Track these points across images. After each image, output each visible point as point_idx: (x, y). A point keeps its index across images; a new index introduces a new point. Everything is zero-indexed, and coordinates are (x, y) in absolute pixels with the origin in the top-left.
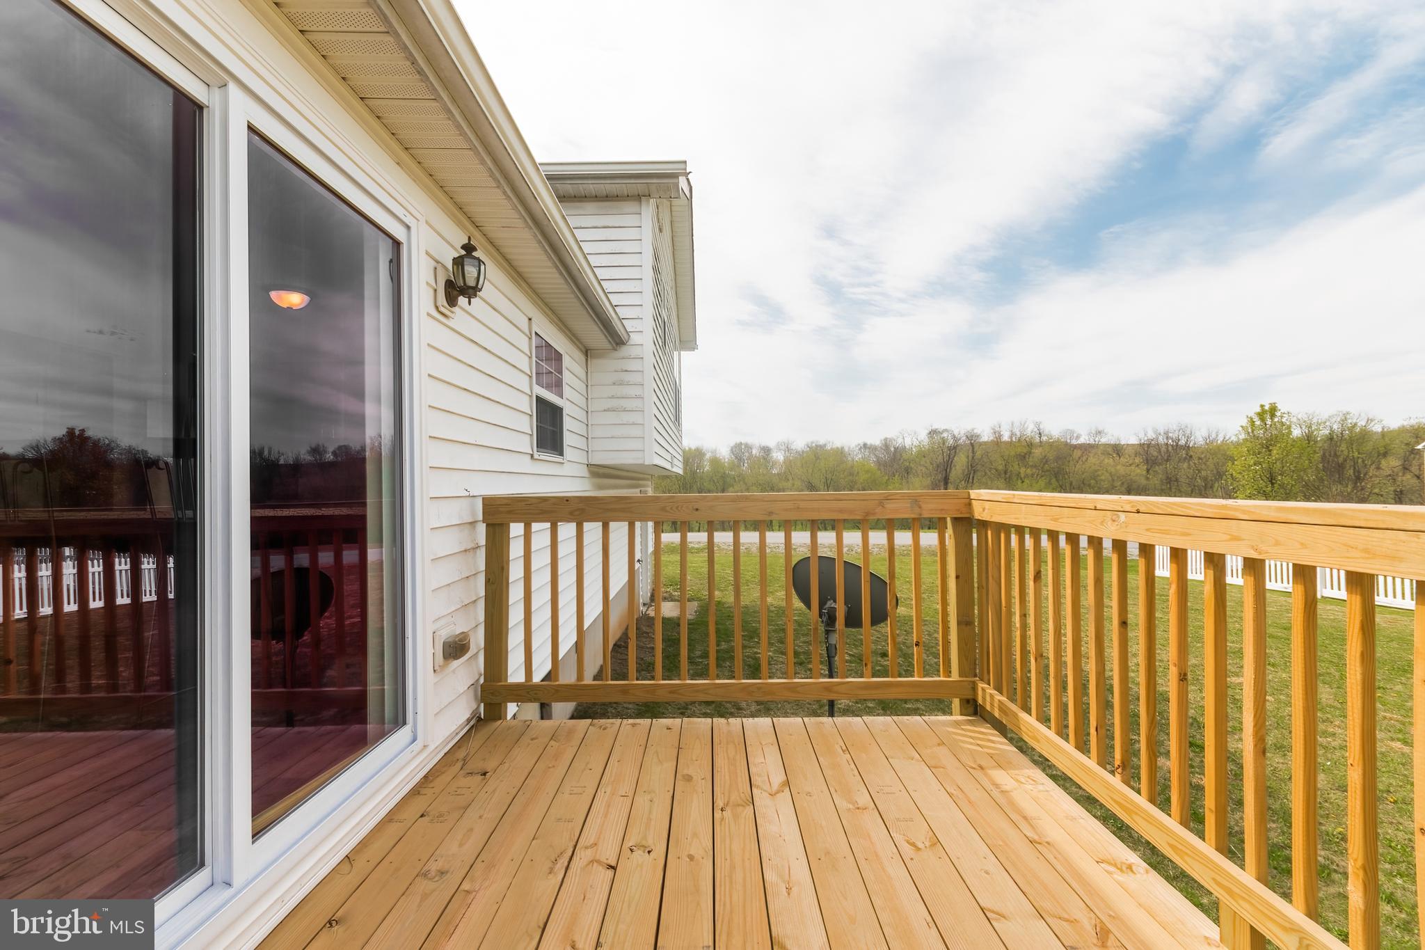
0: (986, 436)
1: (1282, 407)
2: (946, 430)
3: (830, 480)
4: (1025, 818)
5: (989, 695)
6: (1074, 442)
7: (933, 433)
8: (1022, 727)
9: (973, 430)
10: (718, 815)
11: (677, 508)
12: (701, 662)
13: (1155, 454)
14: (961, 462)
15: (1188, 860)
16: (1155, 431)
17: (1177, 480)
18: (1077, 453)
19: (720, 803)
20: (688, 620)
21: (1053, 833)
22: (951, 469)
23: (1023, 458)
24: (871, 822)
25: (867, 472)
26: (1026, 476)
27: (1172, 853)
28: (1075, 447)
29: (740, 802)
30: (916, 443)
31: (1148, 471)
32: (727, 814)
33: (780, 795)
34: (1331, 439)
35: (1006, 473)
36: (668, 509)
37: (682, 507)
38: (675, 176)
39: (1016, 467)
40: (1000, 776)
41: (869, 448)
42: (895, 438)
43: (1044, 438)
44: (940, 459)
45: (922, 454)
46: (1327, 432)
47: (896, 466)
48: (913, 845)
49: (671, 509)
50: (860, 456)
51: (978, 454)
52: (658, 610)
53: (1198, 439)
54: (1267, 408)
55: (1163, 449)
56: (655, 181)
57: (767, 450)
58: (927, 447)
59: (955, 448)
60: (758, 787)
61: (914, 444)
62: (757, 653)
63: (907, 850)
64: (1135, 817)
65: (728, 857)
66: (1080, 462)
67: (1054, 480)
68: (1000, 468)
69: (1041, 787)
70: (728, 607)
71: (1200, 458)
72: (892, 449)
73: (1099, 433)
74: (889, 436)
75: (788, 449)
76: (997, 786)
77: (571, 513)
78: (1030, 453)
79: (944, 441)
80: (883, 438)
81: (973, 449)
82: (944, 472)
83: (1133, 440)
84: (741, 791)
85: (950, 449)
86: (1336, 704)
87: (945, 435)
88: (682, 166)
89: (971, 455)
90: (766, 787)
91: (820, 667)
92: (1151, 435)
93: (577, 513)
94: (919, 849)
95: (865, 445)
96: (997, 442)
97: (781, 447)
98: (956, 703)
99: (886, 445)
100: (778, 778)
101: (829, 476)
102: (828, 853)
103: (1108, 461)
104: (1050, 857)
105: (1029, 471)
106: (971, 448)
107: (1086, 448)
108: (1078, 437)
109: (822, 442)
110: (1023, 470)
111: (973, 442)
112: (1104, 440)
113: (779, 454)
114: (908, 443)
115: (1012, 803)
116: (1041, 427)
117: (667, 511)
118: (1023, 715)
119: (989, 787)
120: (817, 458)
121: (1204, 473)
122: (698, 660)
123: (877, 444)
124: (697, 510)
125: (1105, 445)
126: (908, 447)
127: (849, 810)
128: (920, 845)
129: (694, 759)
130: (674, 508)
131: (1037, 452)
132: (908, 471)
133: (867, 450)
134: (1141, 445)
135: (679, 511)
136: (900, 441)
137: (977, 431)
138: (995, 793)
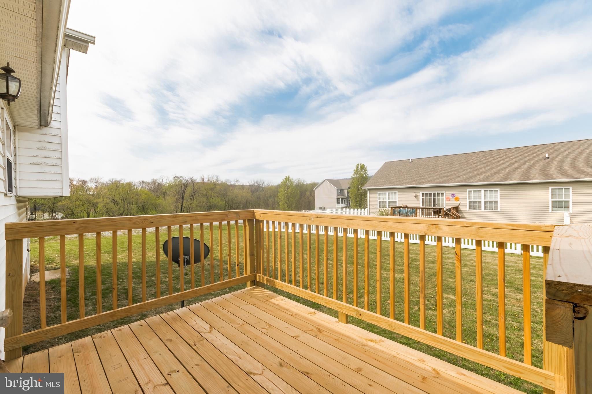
0: (198, 180)
1: (291, 177)
2: (182, 177)
3: (125, 198)
4: (286, 310)
5: (261, 277)
6: (229, 184)
7: (176, 178)
8: (276, 284)
9: (193, 177)
10: (194, 347)
11: (142, 222)
12: (94, 298)
13: (254, 189)
14: (189, 190)
15: (330, 304)
16: (254, 181)
17: (260, 198)
18: (231, 188)
19: (192, 343)
20: (67, 279)
21: (295, 311)
22: (185, 193)
23: (212, 189)
24: (247, 327)
25: (146, 194)
26: (214, 196)
27: (326, 304)
28: (231, 186)
29: (200, 340)
30: (168, 182)
31: (252, 195)
32: (198, 345)
33: (212, 332)
34: (296, 186)
35: (206, 195)
36: (137, 223)
37: (145, 222)
38: (87, 42)
39: (210, 193)
40: (272, 300)
41: (145, 183)
42: (158, 179)
43: (220, 182)
44: (180, 189)
45: (171, 186)
46: (295, 184)
47: (159, 192)
48: (265, 329)
49: (139, 223)
50: (140, 187)
51: (196, 188)
52: (42, 276)
53: (265, 184)
54: (287, 177)
55: (256, 188)
56: (72, 40)
57: (84, 182)
58: (173, 184)
59: (187, 185)
60: (202, 332)
61: (167, 182)
62: (125, 286)
63: (263, 330)
64: (316, 299)
65: (211, 358)
66: (232, 191)
67: (223, 198)
68: (204, 193)
69: (285, 301)
70: (90, 268)
71: (266, 191)
72: (157, 184)
73: (237, 181)
74: (155, 178)
75: (98, 182)
76: (274, 304)
77: (77, 229)
78: (215, 187)
79: (181, 181)
80: (152, 179)
81: (194, 185)
82: (182, 194)
83: (248, 184)
84: (197, 336)
85: (184, 184)
86: (314, 262)
87: (181, 179)
88: (93, 39)
89: (193, 187)
90: (205, 331)
91: (161, 285)
92: (253, 183)
93: (81, 229)
94: (267, 329)
95: (143, 182)
96: (203, 183)
97: (94, 181)
98: (249, 283)
99: (154, 182)
100: (207, 327)
101: (125, 196)
102: (243, 342)
103: (240, 191)
104: (298, 317)
105: (215, 195)
106: (193, 185)
107: (234, 186)
108: (231, 182)
109: (118, 179)
110: (212, 194)
111: (193, 182)
112: (239, 184)
113: (92, 184)
114: (164, 182)
115: (281, 307)
116: (218, 178)
117: (136, 224)
118: (276, 281)
119: (273, 305)
120: (118, 187)
121: (267, 196)
122: (91, 297)
123: (149, 181)
124: (152, 222)
125: (239, 185)
126: (164, 183)
127: (239, 327)
128: (267, 328)
129: (166, 332)
130: (140, 223)
131: (218, 187)
132: (165, 194)
133: (144, 184)
134: (250, 186)
135: (143, 224)
136: (161, 180)
137: (195, 178)
138: (275, 306)
